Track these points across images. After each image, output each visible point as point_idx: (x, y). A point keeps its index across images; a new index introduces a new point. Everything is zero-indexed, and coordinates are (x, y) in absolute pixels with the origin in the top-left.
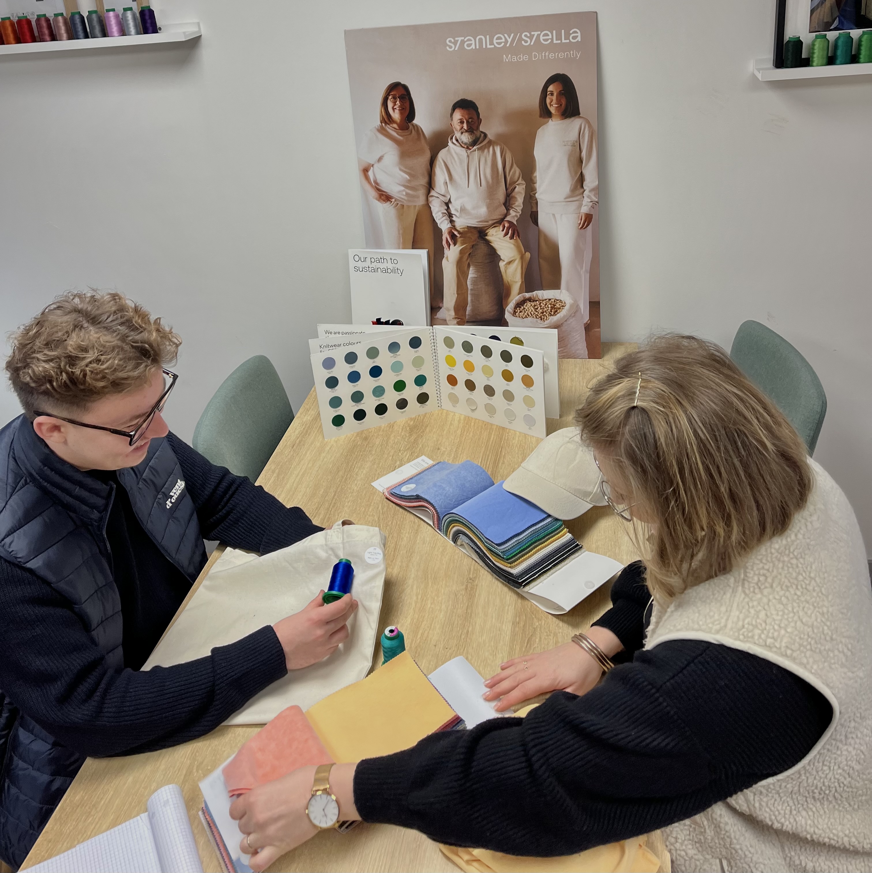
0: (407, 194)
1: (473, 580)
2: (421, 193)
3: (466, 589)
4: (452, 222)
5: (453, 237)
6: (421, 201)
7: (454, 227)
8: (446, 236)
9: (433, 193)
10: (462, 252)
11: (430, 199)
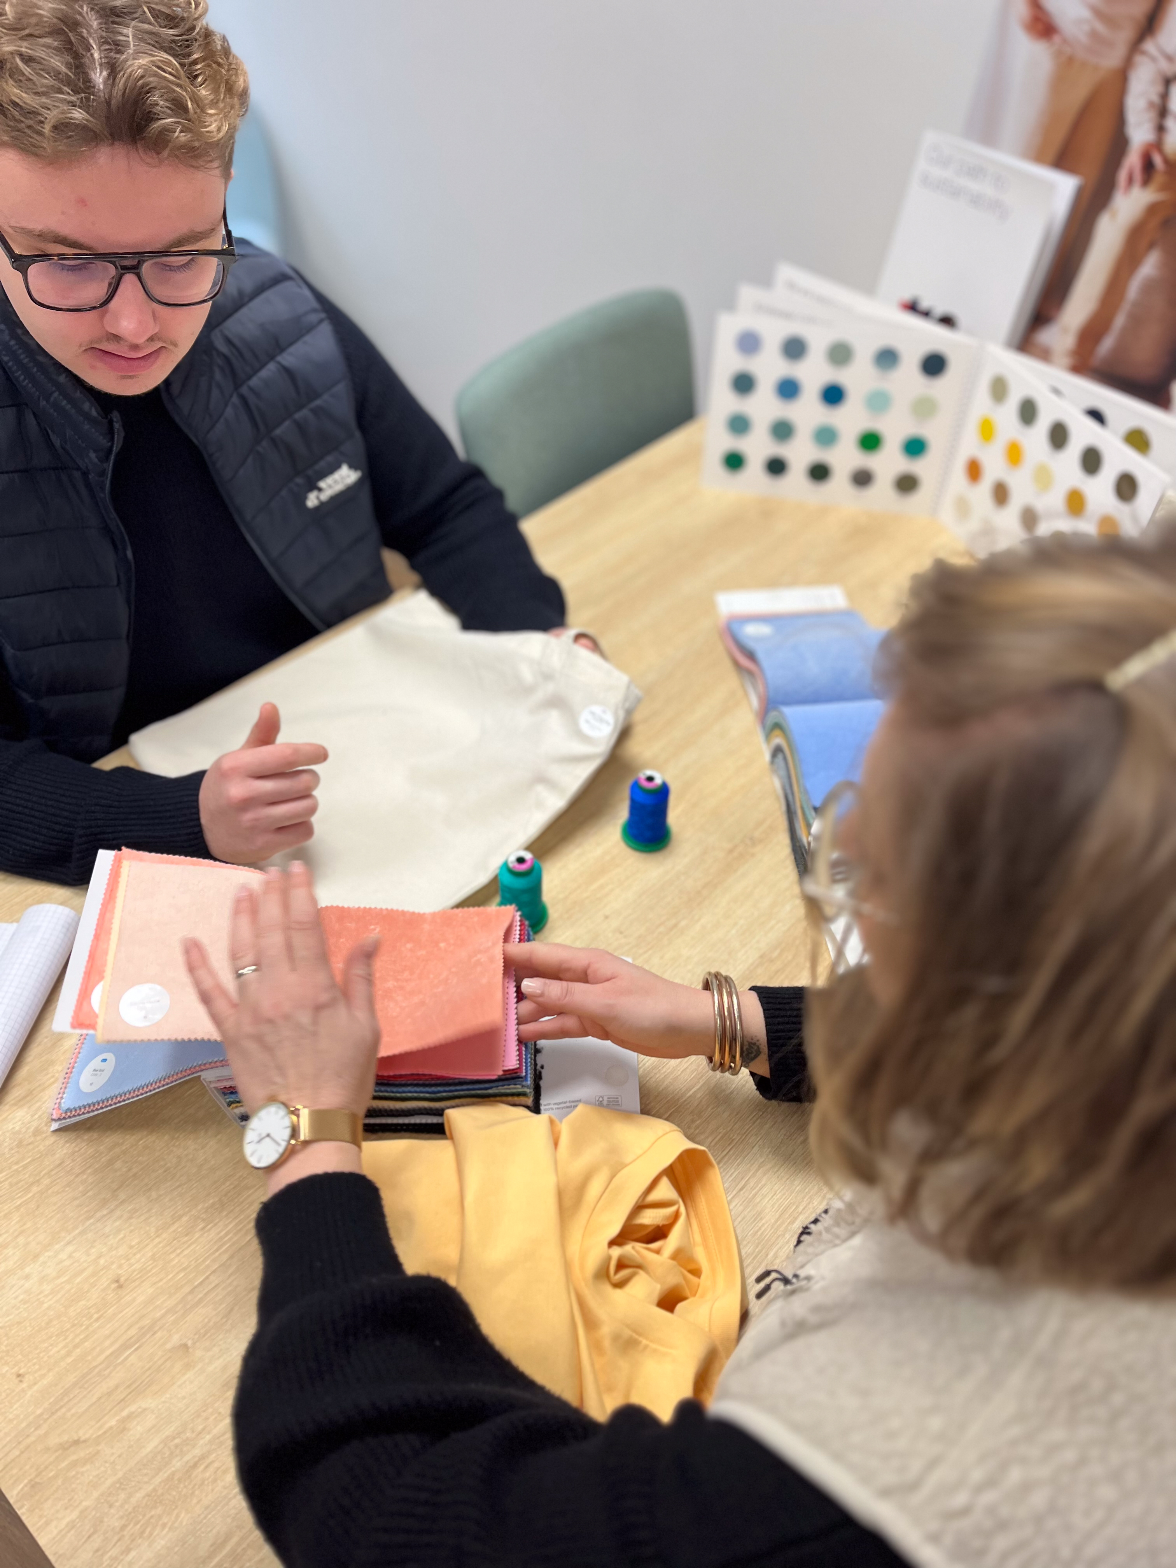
0: (1094, 35)
1: (754, 842)
2: (1123, 37)
3: (731, 851)
4: (1161, 129)
5: (1148, 166)
6: (1112, 60)
7: (1158, 145)
8: (1133, 160)
9: (1149, 46)
10: (1152, 210)
11: (1139, 59)
